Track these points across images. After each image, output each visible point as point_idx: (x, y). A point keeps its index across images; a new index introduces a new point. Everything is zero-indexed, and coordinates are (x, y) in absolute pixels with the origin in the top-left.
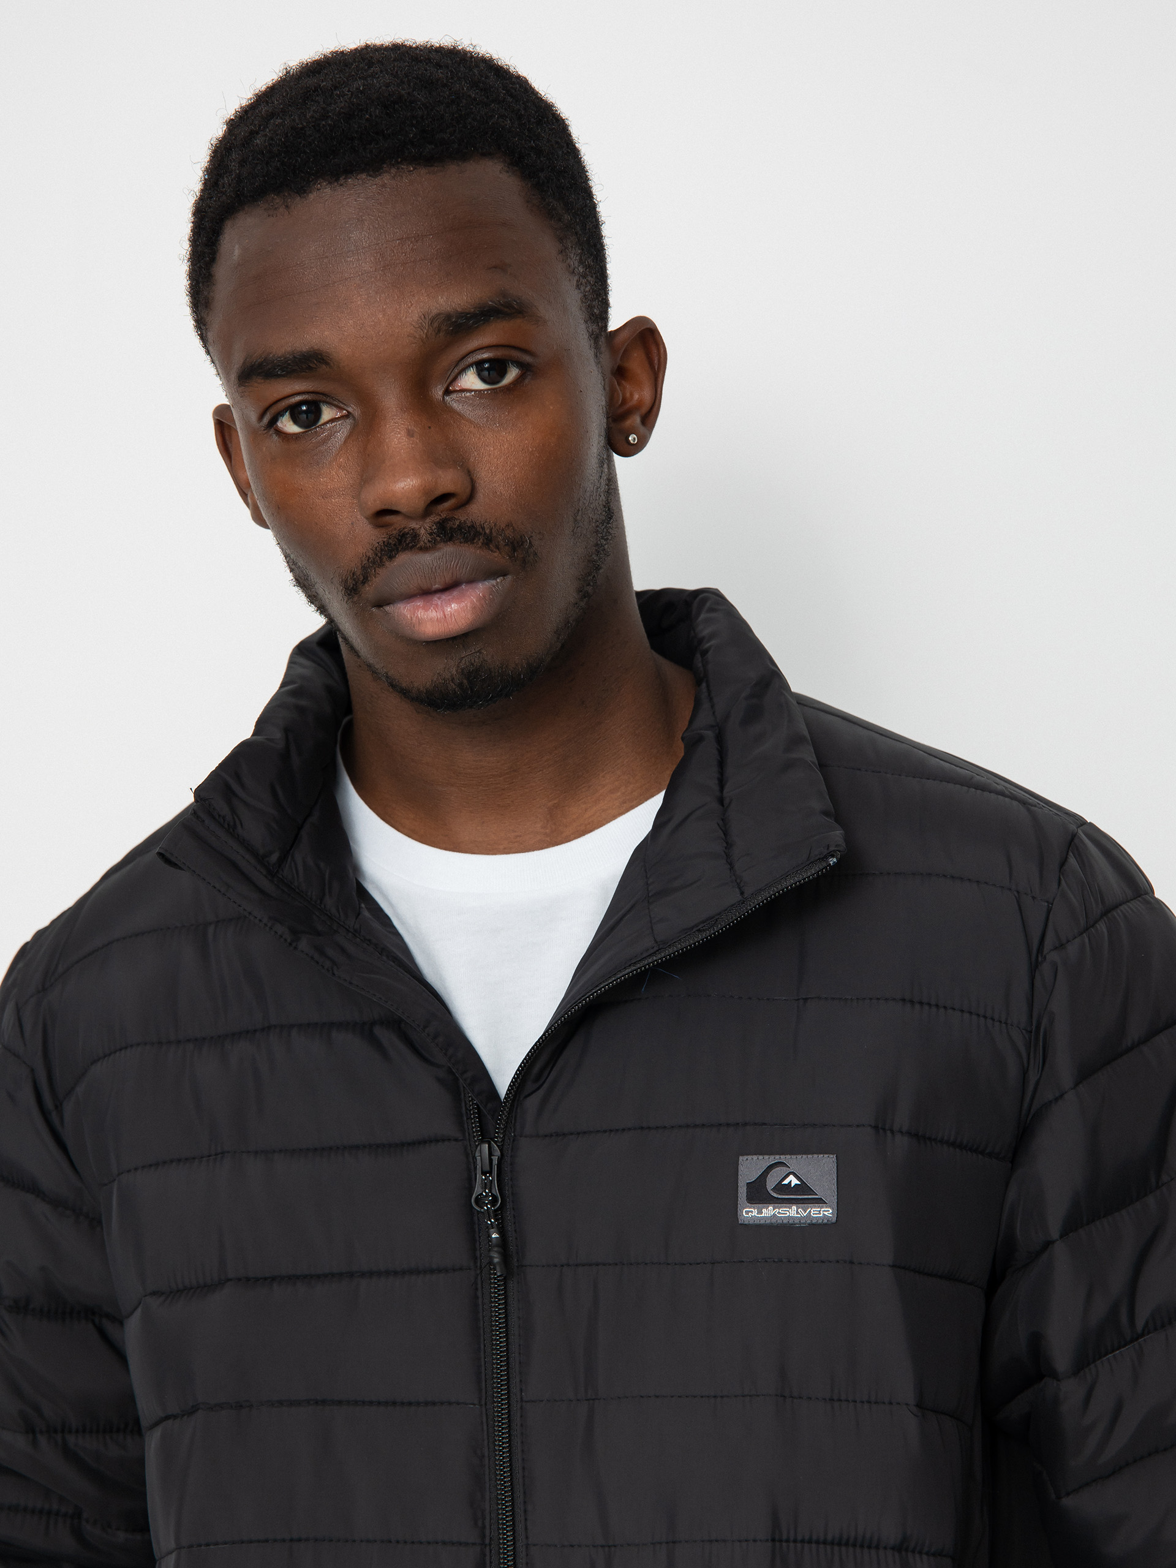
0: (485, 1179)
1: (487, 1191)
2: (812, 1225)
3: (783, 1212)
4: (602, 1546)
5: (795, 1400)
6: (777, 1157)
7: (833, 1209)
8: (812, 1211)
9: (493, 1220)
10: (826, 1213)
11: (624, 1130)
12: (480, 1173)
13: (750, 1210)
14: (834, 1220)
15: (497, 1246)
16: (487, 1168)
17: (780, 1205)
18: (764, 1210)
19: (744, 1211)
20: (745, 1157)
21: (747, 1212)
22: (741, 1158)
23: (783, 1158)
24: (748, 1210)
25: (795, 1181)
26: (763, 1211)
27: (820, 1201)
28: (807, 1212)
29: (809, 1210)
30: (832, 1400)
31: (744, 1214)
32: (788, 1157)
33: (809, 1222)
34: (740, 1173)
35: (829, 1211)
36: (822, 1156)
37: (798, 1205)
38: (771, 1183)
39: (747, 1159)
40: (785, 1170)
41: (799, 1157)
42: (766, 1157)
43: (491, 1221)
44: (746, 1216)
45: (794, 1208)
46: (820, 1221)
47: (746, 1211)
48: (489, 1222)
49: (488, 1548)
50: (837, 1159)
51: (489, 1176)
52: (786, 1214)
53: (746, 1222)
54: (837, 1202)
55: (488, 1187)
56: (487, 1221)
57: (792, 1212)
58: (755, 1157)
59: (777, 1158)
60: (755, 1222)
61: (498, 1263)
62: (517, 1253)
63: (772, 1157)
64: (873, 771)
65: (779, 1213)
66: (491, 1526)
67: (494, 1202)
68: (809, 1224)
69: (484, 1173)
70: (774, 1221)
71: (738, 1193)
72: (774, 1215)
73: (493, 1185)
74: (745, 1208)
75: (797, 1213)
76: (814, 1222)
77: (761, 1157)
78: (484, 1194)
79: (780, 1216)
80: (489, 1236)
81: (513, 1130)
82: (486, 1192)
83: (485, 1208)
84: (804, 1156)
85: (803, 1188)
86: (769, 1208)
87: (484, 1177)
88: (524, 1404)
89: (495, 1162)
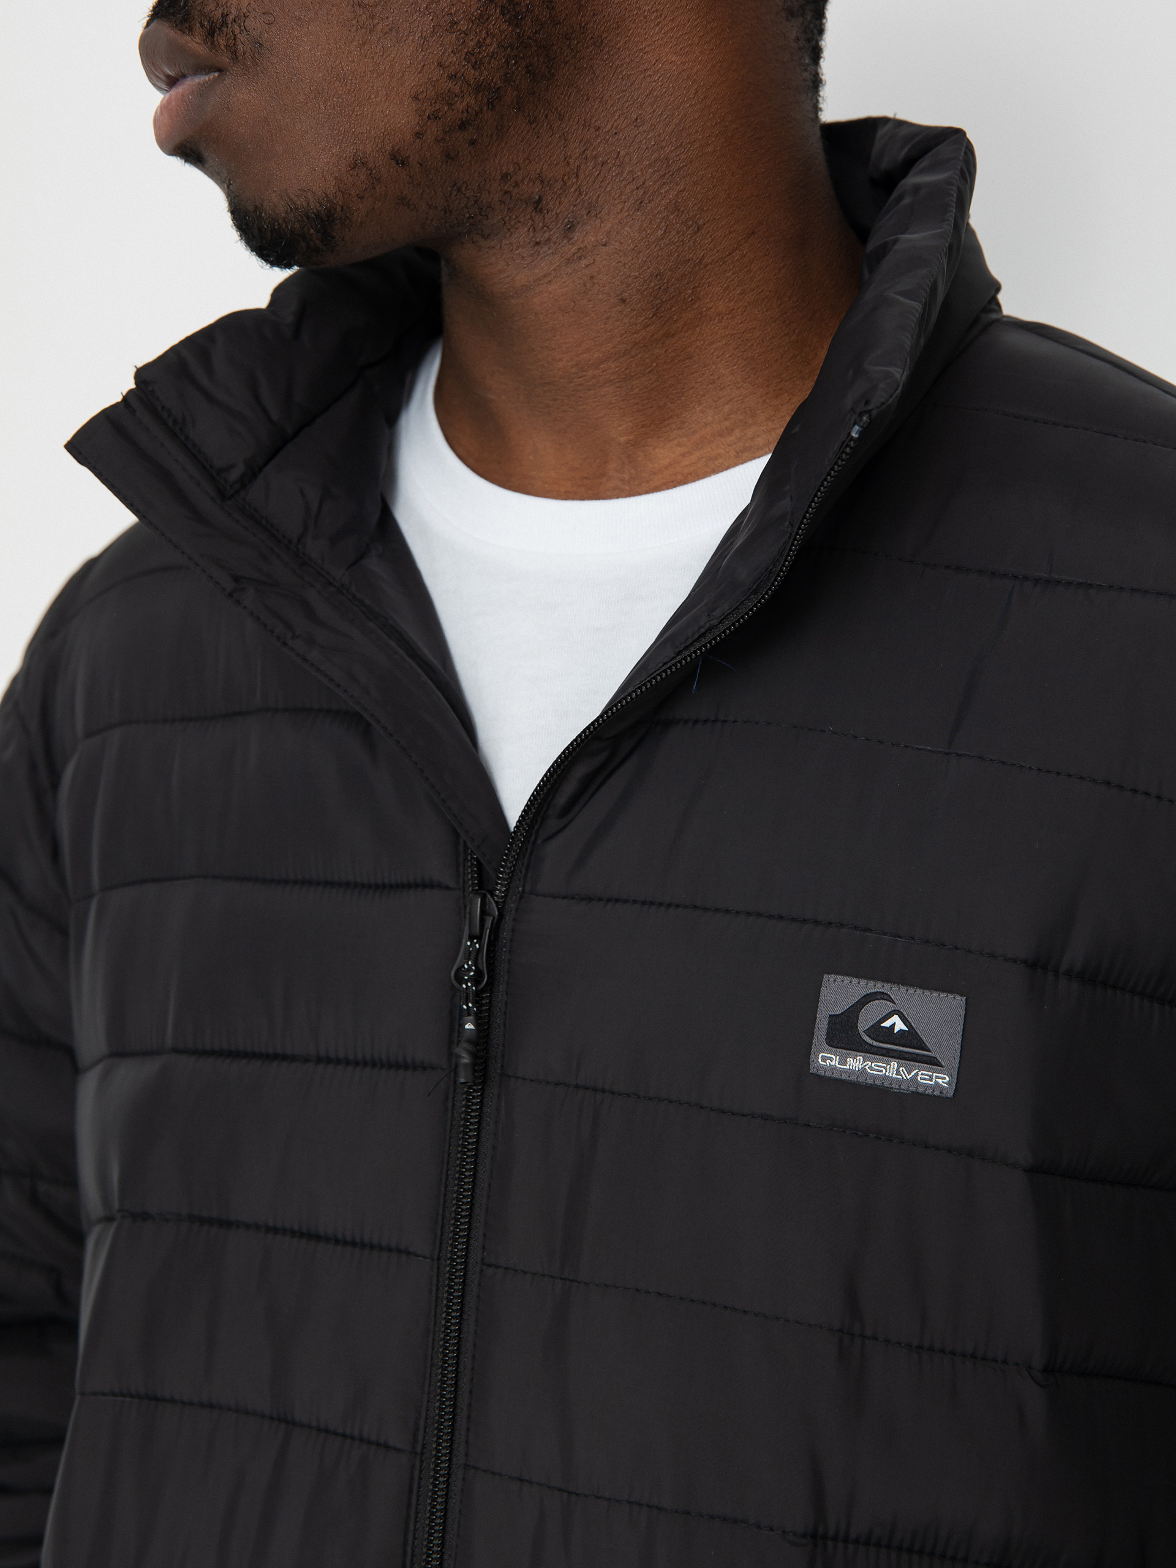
0: (470, 946)
1: (470, 963)
2: (916, 1094)
3: (876, 1068)
4: (560, 1490)
5: (867, 1341)
6: (879, 985)
7: (950, 1075)
8: (920, 1073)
9: (470, 1005)
10: (940, 1081)
11: (669, 905)
12: (467, 937)
13: (829, 1055)
14: (951, 1094)
15: (469, 1041)
16: (477, 930)
17: (873, 1056)
18: (850, 1061)
19: (820, 1056)
20: (832, 977)
21: (824, 1059)
22: (826, 977)
23: (886, 988)
24: (826, 1055)
25: (900, 1026)
26: (848, 1060)
27: (933, 1062)
28: (913, 1074)
29: (915, 1072)
30: (920, 1347)
31: (820, 1060)
32: (895, 987)
33: (912, 1089)
34: (822, 998)
35: (945, 1079)
36: (945, 994)
37: (901, 1061)
38: (865, 1021)
39: (835, 981)
40: (889, 1006)
41: (911, 990)
42: (863, 982)
43: (467, 1006)
44: (822, 1063)
45: (894, 1064)
46: (929, 1092)
47: (822, 1056)
48: (465, 1007)
49: (418, 1457)
50: (966, 1004)
51: (476, 943)
52: (882, 1071)
53: (821, 1073)
54: (959, 1067)
55: (473, 956)
56: (463, 1004)
57: (891, 1070)
58: (847, 980)
59: (879, 987)
60: (834, 1076)
61: (466, 1065)
62: (503, 1056)
63: (871, 983)
64: (1135, 440)
65: (871, 1068)
66: (426, 1428)
67: (476, 980)
68: (912, 1092)
69: (471, 938)
70: (861, 1079)
71: (814, 1027)
72: (864, 1069)
73: (480, 955)
74: (820, 1053)
75: (898, 1073)
76: (921, 1090)
77: (855, 981)
78: (466, 966)
79: (872, 1072)
80: (462, 1026)
81: (522, 883)
82: (468, 965)
83: (464, 986)
84: (919, 991)
85: (910, 1038)
86: (858, 1058)
87: (469, 943)
88: (484, 1267)
89: (489, 922)
